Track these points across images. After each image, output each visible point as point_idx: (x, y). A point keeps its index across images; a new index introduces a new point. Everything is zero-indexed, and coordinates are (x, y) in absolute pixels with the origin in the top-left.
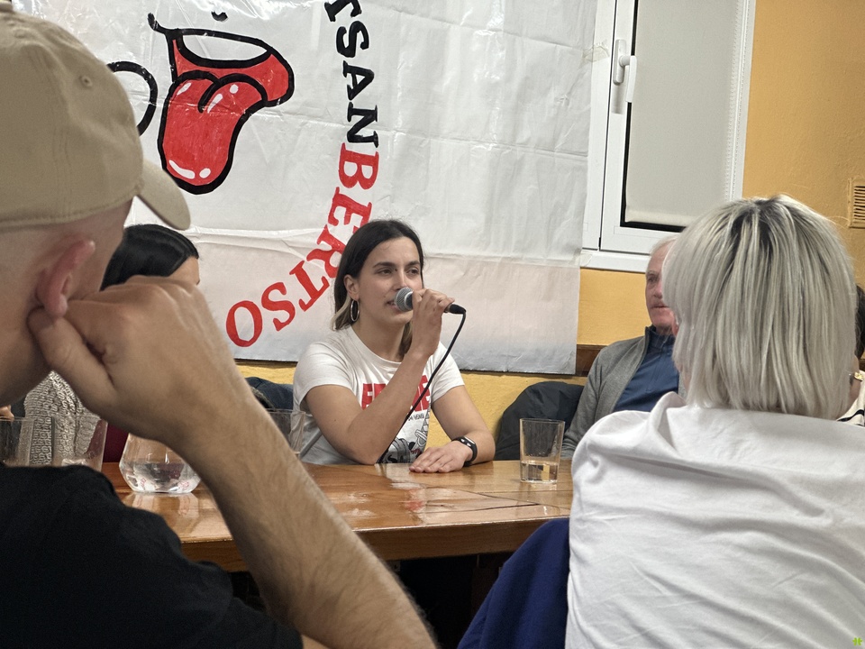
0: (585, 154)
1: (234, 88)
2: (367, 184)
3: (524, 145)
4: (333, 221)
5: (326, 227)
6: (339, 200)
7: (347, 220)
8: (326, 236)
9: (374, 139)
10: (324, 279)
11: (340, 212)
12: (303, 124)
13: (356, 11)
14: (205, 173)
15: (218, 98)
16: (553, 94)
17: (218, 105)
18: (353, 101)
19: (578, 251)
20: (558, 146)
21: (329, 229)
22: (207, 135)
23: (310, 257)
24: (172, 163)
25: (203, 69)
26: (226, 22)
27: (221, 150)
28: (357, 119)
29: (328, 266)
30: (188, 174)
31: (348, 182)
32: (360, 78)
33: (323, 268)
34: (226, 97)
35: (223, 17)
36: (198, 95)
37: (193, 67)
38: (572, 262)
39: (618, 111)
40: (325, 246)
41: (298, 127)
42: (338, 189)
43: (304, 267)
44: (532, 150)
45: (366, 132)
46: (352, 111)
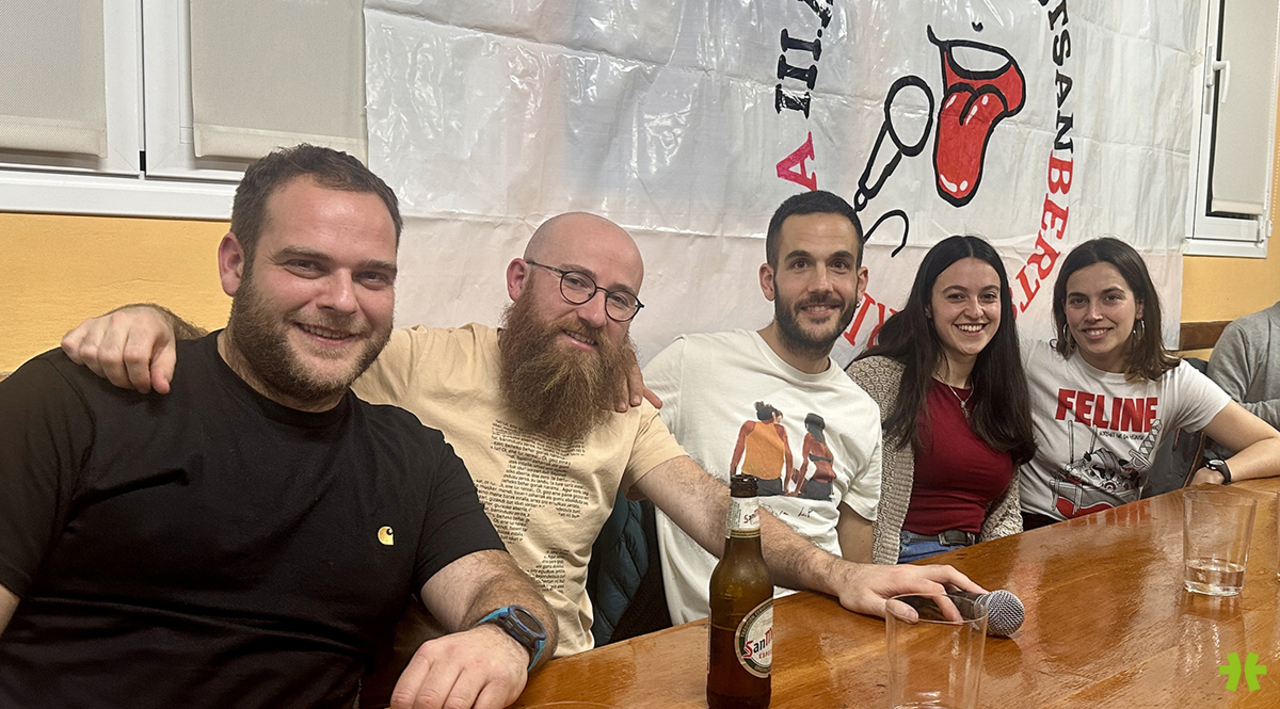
0: (1188, 152)
1: (985, 100)
2: (1066, 189)
3: (1159, 146)
4: (1044, 226)
5: (1040, 234)
6: (1049, 206)
7: (1053, 226)
8: (1040, 242)
9: (1070, 146)
10: (1037, 282)
11: (1049, 215)
12: (1029, 132)
13: (1065, 21)
14: (964, 185)
15: (975, 110)
16: (1174, 98)
17: (973, 117)
18: (1061, 109)
19: (1182, 241)
20: (1175, 146)
21: (1042, 234)
22: (965, 147)
23: (1029, 263)
24: (942, 177)
25: (967, 81)
26: (983, 30)
27: (976, 161)
28: (1061, 125)
29: (1039, 267)
30: (952, 188)
31: (1053, 188)
32: (1065, 86)
33: (1037, 271)
34: (980, 108)
35: (979, 27)
36: (961, 106)
37: (958, 80)
38: (1178, 250)
39: (1207, 113)
40: (1040, 251)
41: (1025, 136)
42: (1047, 195)
43: (1025, 271)
44: (1163, 150)
45: (1065, 140)
46: (1060, 119)
